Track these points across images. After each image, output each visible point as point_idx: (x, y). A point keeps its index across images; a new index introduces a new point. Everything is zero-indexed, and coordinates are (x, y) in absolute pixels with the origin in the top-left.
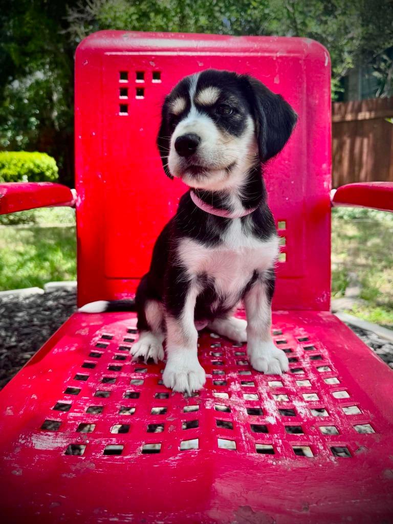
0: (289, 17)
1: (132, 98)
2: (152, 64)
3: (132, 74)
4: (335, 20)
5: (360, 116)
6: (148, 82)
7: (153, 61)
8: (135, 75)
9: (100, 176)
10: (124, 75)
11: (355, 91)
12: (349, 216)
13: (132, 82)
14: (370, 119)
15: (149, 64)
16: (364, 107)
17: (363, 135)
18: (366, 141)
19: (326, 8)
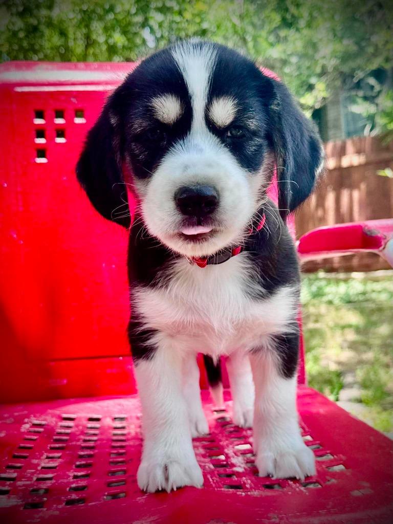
0: (236, 32)
1: (51, 141)
2: (74, 100)
3: (49, 112)
4: (297, 35)
5: (346, 162)
6: (70, 122)
7: (74, 97)
8: (53, 114)
9: (15, 236)
10: (40, 115)
11: (337, 127)
12: (342, 299)
13: (50, 122)
14: (360, 166)
15: (71, 101)
16: (350, 148)
17: (352, 187)
18: (356, 194)
19: (284, 20)
